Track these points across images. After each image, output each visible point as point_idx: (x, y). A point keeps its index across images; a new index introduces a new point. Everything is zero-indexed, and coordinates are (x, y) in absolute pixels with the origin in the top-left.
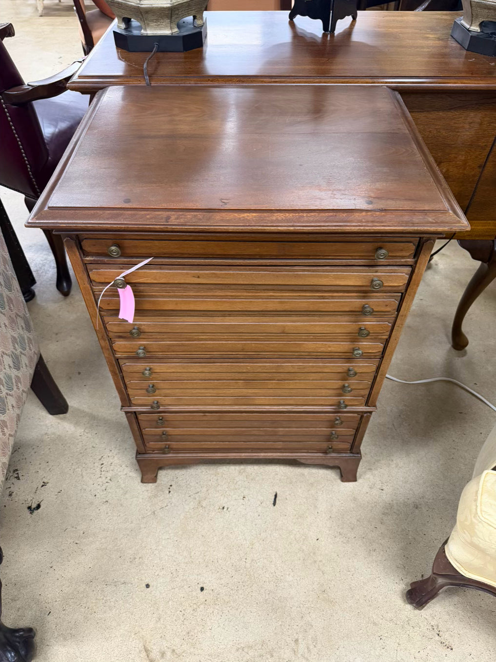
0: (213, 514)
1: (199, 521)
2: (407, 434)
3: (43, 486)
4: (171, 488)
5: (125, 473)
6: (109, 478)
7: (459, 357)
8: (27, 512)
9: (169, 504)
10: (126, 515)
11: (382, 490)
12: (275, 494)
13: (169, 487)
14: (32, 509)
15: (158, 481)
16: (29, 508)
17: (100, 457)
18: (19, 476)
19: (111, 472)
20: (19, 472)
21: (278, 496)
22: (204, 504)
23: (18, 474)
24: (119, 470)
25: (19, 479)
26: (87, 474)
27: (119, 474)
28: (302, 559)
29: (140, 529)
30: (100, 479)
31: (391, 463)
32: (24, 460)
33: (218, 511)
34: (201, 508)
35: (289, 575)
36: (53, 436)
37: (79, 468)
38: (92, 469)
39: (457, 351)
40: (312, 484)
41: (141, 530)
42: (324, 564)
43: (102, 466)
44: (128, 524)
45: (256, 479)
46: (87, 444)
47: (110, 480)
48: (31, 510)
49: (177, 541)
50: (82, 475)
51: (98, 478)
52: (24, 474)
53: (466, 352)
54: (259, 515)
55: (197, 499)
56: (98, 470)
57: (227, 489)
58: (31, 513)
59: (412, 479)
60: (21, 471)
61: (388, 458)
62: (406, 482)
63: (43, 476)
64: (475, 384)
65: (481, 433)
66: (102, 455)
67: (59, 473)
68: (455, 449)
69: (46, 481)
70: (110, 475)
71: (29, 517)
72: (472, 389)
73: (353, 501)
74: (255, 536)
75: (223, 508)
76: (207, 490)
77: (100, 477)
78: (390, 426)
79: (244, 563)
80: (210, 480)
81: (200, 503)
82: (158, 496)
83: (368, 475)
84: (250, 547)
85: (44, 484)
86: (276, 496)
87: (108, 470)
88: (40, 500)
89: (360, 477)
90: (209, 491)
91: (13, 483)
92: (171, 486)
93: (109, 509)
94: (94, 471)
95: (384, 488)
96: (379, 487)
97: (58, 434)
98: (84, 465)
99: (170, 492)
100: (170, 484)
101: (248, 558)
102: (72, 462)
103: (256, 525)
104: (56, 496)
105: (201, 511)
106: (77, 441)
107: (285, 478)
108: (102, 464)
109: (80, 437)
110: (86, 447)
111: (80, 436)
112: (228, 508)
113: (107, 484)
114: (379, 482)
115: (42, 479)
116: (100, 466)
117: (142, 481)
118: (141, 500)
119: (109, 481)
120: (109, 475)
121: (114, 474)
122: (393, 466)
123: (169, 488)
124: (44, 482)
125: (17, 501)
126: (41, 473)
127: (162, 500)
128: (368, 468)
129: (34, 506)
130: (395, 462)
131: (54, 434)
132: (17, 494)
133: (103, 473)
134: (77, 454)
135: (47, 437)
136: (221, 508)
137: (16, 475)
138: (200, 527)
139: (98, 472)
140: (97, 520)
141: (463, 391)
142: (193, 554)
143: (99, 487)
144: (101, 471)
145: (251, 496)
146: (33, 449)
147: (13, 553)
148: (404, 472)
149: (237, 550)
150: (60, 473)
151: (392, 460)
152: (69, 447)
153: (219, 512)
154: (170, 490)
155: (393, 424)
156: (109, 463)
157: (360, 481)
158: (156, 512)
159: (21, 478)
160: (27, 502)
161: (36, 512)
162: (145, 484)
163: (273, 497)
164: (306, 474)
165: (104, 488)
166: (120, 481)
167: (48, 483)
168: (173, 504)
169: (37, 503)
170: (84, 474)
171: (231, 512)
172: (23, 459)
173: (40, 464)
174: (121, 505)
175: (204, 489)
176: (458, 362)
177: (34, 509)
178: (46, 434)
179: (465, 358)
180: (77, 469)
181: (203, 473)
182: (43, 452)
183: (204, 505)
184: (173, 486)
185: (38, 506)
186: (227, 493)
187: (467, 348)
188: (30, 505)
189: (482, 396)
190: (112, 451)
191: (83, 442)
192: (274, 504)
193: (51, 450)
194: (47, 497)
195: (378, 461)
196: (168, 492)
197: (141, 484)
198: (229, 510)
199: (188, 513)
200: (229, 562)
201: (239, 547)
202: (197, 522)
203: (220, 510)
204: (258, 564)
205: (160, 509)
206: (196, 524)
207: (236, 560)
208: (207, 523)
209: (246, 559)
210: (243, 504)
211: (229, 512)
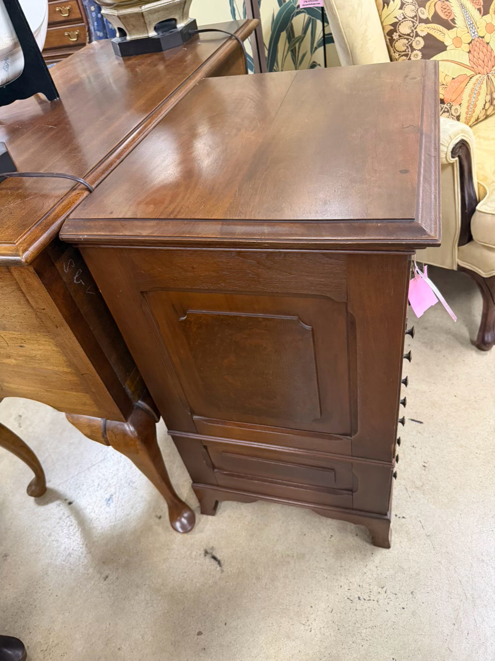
0: (430, 476)
1: (438, 491)
4: (398, 516)
5: (374, 568)
6: (380, 590)
9: (419, 519)
10: (430, 569)
12: (410, 420)
17: (349, 601)
19: (371, 587)
21: (413, 418)
22: (419, 483)
24: (370, 576)
26: (371, 620)
27: (375, 576)
28: (474, 410)
29: (448, 553)
30: (380, 602)
33: (427, 472)
34: (424, 487)
35: (489, 422)
38: (365, 613)
41: (450, 552)
42: (478, 396)
43: (361, 598)
44: (441, 567)
47: (382, 588)
49: (461, 514)
50: (372, 628)
51: (379, 605)
54: (432, 437)
55: (413, 489)
56: (367, 604)
66: (346, 598)
70: (376, 587)
74: (453, 443)
75: (424, 466)
76: (404, 479)
77: (378, 601)
79: (481, 455)
81: (418, 488)
82: (407, 531)
84: (464, 448)
86: (412, 420)
87: (368, 591)
93: (423, 590)
94: (368, 610)
98: (358, 625)
99: (404, 517)
100: (395, 516)
101: (475, 452)
103: (442, 440)
105: (428, 487)
106: (319, 636)
108: (359, 598)
109: (313, 631)
112: (425, 462)
113: (388, 592)
116: (362, 602)
117: (388, 547)
118: (412, 550)
119: (385, 589)
120: (376, 589)
121: (374, 583)
123: (399, 518)
127: (413, 526)
133: (372, 598)
136: (424, 468)
138: (445, 490)
140: (436, 605)
142: (474, 500)
143: (392, 603)
144: (370, 600)
145: (412, 440)
149: (468, 459)
153: (429, 471)
154: (401, 516)
156: (358, 589)
158: (428, 534)
162: (391, 544)
163: (415, 422)
165: (394, 596)
166: (385, 576)
168: (419, 515)
170: (370, 625)
171: (429, 460)
174: (418, 574)
175: (402, 481)
180: (363, 635)
183: (421, 484)
184: (397, 514)
186: (408, 461)
190: (342, 585)
191: (322, 626)
192: (421, 423)
196: (404, 519)
197: (391, 549)
198: (426, 461)
199: (430, 500)
200: (481, 468)
201: (465, 457)
202: (439, 492)
203: (427, 469)
204: (481, 444)
205: (424, 529)
206: (441, 493)
207: (479, 461)
208: (440, 483)
209: (477, 453)
210: (421, 448)
211: (428, 462)
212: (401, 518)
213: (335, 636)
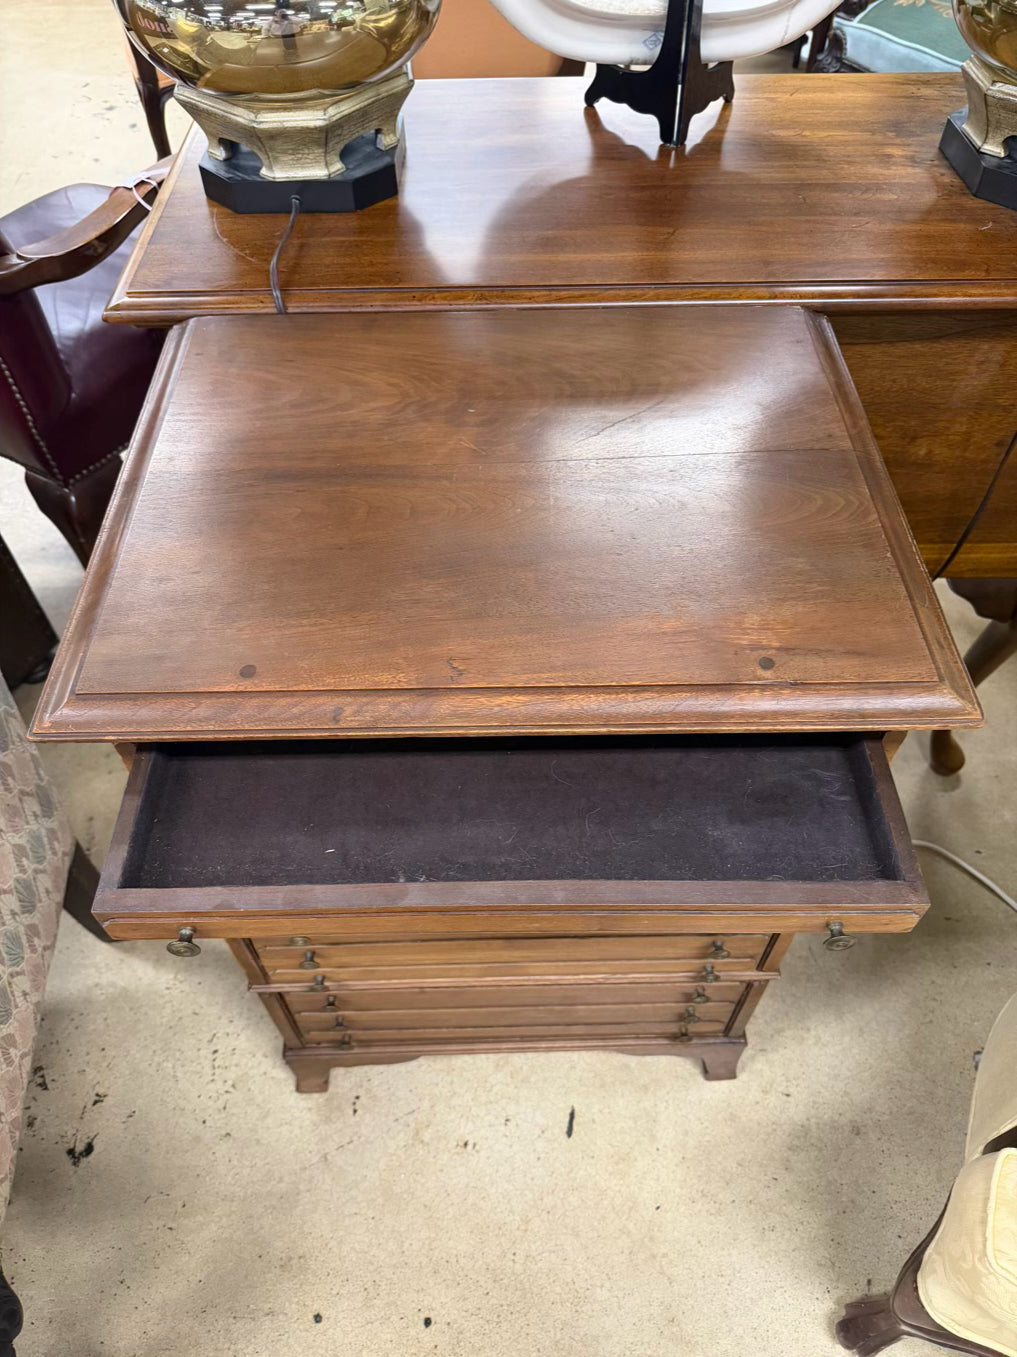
0: (446, 1157)
1: (417, 1174)
2: (839, 971)
3: (96, 1103)
4: (358, 1103)
5: (263, 1070)
6: (230, 1082)
7: (945, 791)
8: (67, 1160)
9: (355, 1138)
10: (268, 1164)
11: (788, 1095)
12: (569, 1111)
13: (353, 1100)
14: (77, 1155)
15: (331, 1088)
16: (71, 1152)
17: (209, 1036)
18: (47, 1081)
19: (233, 1068)
20: (45, 1072)
21: (576, 1116)
22: (427, 1136)
23: (43, 1076)
24: (250, 1064)
25: (46, 1088)
26: (185, 1073)
27: (251, 1073)
28: (627, 1252)
29: (298, 1194)
30: (212, 1086)
31: (806, 1036)
32: (54, 1046)
33: (453, 1151)
34: (421, 1146)
35: (602, 1286)
36: (111, 990)
37: (168, 1061)
38: (195, 1064)
39: (940, 778)
40: (646, 1088)
41: (300, 1197)
42: (670, 1262)
43: (216, 1055)
44: (273, 1183)
45: (532, 1079)
46: (182, 1007)
47: (233, 1086)
48: (74, 1157)
49: (373, 1218)
50: (175, 1076)
51: (208, 1083)
52: (55, 1077)
53: (958, 781)
54: (539, 1159)
55: (413, 1125)
56: (207, 1064)
57: (471, 1103)
58: (74, 1164)
59: (848, 1070)
60: (50, 1071)
61: (800, 1025)
62: (836, 1077)
63: (95, 1082)
64: (978, 852)
65: (989, 964)
66: (215, 1032)
67: (127, 1072)
68: (935, 1000)
69: (101, 1091)
70: (233, 1076)
71: (71, 1173)
72: (971, 865)
73: (729, 1123)
74: (532, 1203)
75: (466, 1144)
76: (432, 1107)
77: (213, 1080)
78: (804, 953)
79: (511, 1263)
80: (437, 1085)
81: (417, 1133)
82: (331, 1120)
83: (760, 1064)
84: (523, 1227)
85: (99, 1099)
86: (572, 1116)
87: (227, 1064)
88: (92, 1135)
89: (744, 1070)
90: (437, 1109)
91: (34, 1099)
92: (357, 1098)
93: (233, 1152)
94: (199, 1067)
95: (791, 1090)
96: (780, 1089)
97: (123, 984)
98: (178, 1055)
99: (355, 1111)
100: (355, 1094)
101: (518, 1252)
102: (154, 1047)
103: (532, 1179)
104: (123, 1126)
105: (421, 1152)
106: (161, 1001)
107: (592, 1075)
108: (215, 1052)
109: (167, 992)
110: (180, 1015)
111: (168, 988)
112: (475, 1145)
113: (228, 1095)
114: (783, 1078)
115: (95, 1086)
116: (212, 1057)
117: (299, 1089)
118: (297, 1131)
119: (231, 1090)
120: (231, 1075)
121: (240, 1073)
122: (809, 1042)
123: (354, 1104)
124: (97, 1095)
125: (44, 1136)
126: (91, 1074)
127: (341, 1130)
128: (758, 1048)
129: (80, 1147)
130: (813, 1033)
131: (113, 985)
132: (43, 1121)
133: (217, 1071)
134: (163, 1028)
135: (99, 992)
136: (462, 1144)
137: (40, 1081)
138: (419, 1186)
139: (208, 1070)
140: (211, 1176)
141: (953, 870)
142: (406, 1245)
143: (211, 1103)
144: (214, 1068)
145: (522, 1116)
146: (73, 1020)
147: (42, 1253)
148: (832, 1056)
149: (497, 1236)
150: (130, 1074)
151: (809, 1030)
152: (146, 1014)
153: (458, 1154)
154: (357, 1107)
155: (810, 949)
156: (230, 1048)
157: (742, 1077)
158: (329, 1157)
159: (49, 1086)
160: (65, 1140)
161: (84, 1161)
162: (304, 1096)
163: (567, 1119)
164: (633, 1065)
165: (220, 1104)
166: (253, 1088)
167: (105, 1096)
168: (363, 1139)
169: (87, 1141)
170: (179, 1074)
171: (481, 1153)
172: (52, 1043)
173: (88, 1054)
174: (258, 1141)
175: (426, 1105)
176: (944, 802)
177: (81, 1154)
178: (97, 985)
179: (957, 793)
180: (165, 1064)
181: (423, 1068)
182: (92, 1027)
183: (426, 1140)
184: (361, 1099)
185: (89, 1149)
186: (472, 1112)
187: (962, 772)
188: (72, 1146)
189: (992, 879)
190: (235, 1022)
191: (175, 1003)
192: (569, 1132)
193: (109, 1021)
194: (106, 1129)
195: (779, 1031)
196: (351, 1112)
197: (296, 1094)
198: (477, 1147)
199: (394, 1158)
200: (480, 1262)
201: (500, 1228)
202: (414, 1175)
203: (459, 1149)
204: (539, 1265)
205: (337, 1149)
206: (412, 1180)
207: (495, 1258)
208: (434, 1178)
209: (514, 1254)
210: (506, 1136)
211: (478, 1152)
212: (353, 1107)
213: (162, 1024)
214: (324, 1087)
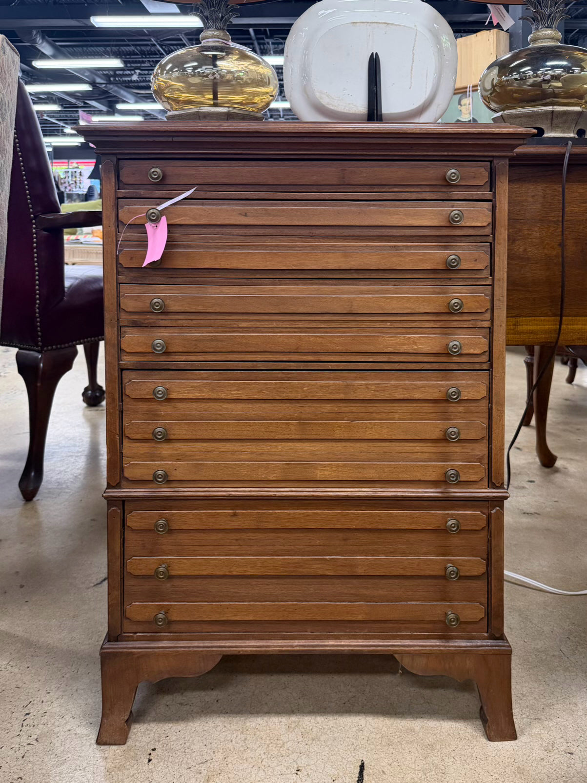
4: (153, 753)
5: (68, 727)
6: (34, 737)
11: (571, 754)
12: (360, 764)
13: (150, 751)
15: (130, 742)
17: (25, 703)
19: (41, 726)
21: (365, 767)
24: (57, 723)
27: (57, 730)
30: (17, 738)
38: (5, 723)
40: (431, 746)
43: (27, 716)
45: (322, 739)
46: (8, 683)
47: (37, 740)
51: (12, 738)
55: (204, 772)
56: (17, 723)
57: (263, 756)
66: (31, 700)
70: (38, 732)
73: (518, 776)
76: (225, 758)
77: (18, 736)
80: (232, 741)
81: (208, 779)
82: (125, 767)
83: (536, 729)
86: (362, 767)
87: (36, 723)
89: (522, 733)
90: (229, 760)
92: (154, 750)
94: (9, 725)
95: (573, 750)
96: (563, 748)
99: (150, 760)
100: (153, 748)
107: (378, 736)
108: (28, 714)
110: (4, 688)
113: (30, 747)
114: (562, 740)
116: (22, 718)
117: (100, 742)
119: (34, 742)
120: (36, 731)
121: (46, 730)
122: (579, 714)
123: (150, 754)
127: (132, 776)
128: (533, 717)
133: (25, 728)
139: (17, 727)
143: (11, 753)
144: (22, 726)
145: (313, 767)
154: (152, 757)
156: (42, 712)
157: (522, 739)
162: (102, 747)
163: (358, 770)
164: (417, 729)
165: (20, 754)
166: (54, 741)
175: (220, 756)
181: (219, 729)
184: (157, 751)
186: (264, 763)
190: (52, 694)
191: (2, 680)
195: (550, 706)
196: (146, 761)
212: (148, 757)
214: (122, 741)
